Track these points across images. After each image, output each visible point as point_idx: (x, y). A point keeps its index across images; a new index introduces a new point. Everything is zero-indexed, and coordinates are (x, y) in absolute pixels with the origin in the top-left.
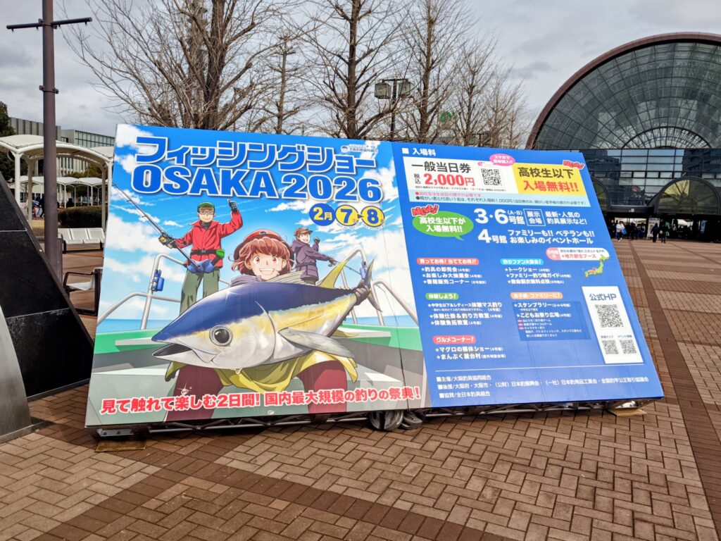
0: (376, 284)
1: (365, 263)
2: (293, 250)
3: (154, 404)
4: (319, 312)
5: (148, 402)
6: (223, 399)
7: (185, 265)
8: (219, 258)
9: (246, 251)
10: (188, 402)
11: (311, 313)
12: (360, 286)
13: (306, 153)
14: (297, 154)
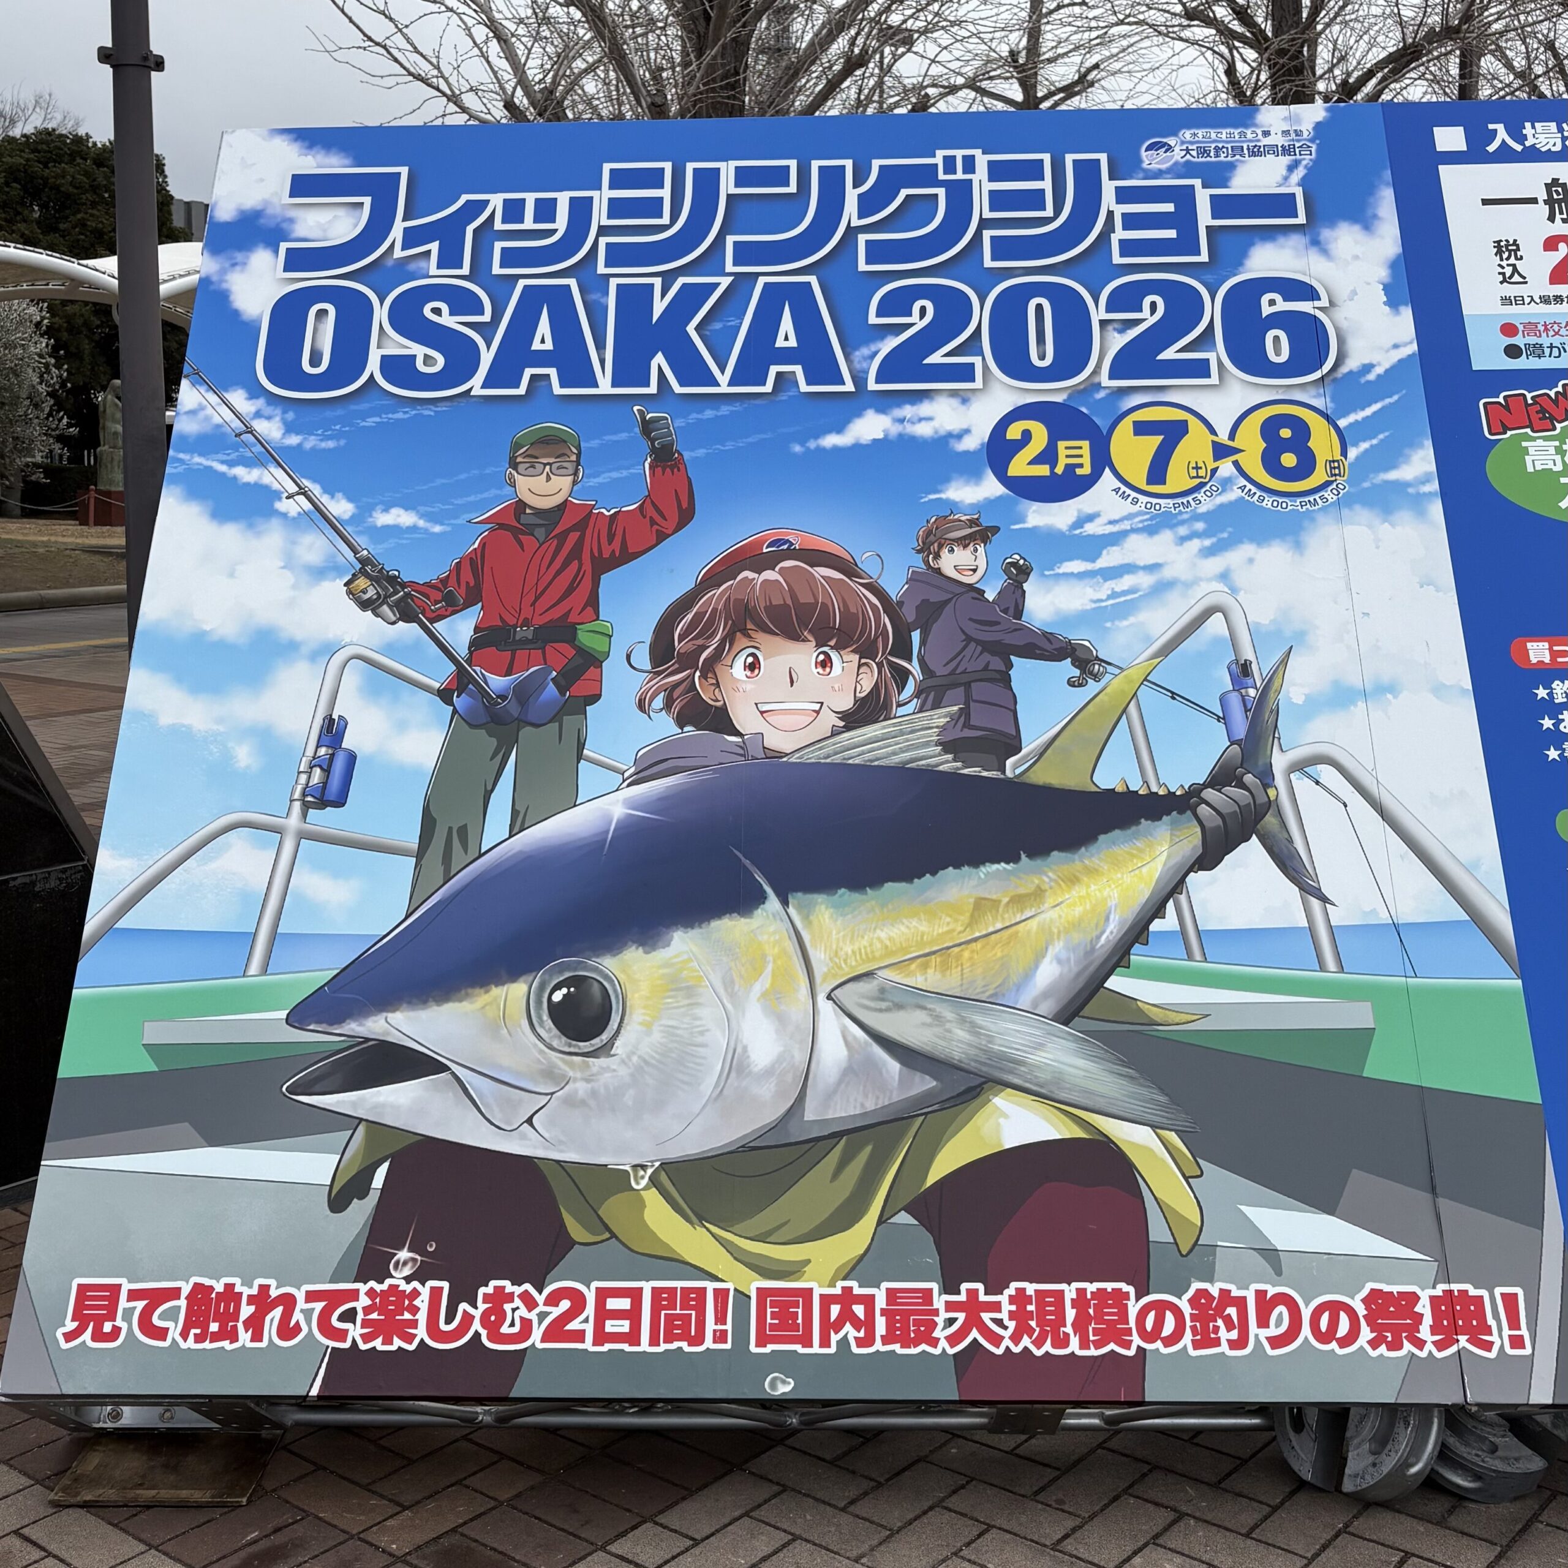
0: (1300, 766)
1: (1245, 669)
2: (909, 614)
3: (277, 1312)
4: (1018, 901)
5: (251, 1300)
6: (565, 1305)
7: (445, 695)
8: (593, 661)
9: (703, 628)
10: (415, 1310)
11: (981, 907)
12: (1222, 777)
13: (982, 184)
14: (941, 192)
